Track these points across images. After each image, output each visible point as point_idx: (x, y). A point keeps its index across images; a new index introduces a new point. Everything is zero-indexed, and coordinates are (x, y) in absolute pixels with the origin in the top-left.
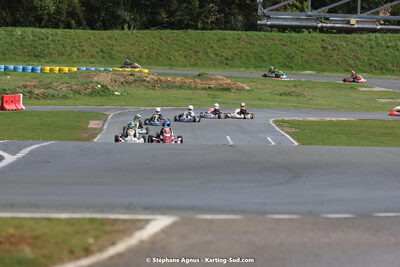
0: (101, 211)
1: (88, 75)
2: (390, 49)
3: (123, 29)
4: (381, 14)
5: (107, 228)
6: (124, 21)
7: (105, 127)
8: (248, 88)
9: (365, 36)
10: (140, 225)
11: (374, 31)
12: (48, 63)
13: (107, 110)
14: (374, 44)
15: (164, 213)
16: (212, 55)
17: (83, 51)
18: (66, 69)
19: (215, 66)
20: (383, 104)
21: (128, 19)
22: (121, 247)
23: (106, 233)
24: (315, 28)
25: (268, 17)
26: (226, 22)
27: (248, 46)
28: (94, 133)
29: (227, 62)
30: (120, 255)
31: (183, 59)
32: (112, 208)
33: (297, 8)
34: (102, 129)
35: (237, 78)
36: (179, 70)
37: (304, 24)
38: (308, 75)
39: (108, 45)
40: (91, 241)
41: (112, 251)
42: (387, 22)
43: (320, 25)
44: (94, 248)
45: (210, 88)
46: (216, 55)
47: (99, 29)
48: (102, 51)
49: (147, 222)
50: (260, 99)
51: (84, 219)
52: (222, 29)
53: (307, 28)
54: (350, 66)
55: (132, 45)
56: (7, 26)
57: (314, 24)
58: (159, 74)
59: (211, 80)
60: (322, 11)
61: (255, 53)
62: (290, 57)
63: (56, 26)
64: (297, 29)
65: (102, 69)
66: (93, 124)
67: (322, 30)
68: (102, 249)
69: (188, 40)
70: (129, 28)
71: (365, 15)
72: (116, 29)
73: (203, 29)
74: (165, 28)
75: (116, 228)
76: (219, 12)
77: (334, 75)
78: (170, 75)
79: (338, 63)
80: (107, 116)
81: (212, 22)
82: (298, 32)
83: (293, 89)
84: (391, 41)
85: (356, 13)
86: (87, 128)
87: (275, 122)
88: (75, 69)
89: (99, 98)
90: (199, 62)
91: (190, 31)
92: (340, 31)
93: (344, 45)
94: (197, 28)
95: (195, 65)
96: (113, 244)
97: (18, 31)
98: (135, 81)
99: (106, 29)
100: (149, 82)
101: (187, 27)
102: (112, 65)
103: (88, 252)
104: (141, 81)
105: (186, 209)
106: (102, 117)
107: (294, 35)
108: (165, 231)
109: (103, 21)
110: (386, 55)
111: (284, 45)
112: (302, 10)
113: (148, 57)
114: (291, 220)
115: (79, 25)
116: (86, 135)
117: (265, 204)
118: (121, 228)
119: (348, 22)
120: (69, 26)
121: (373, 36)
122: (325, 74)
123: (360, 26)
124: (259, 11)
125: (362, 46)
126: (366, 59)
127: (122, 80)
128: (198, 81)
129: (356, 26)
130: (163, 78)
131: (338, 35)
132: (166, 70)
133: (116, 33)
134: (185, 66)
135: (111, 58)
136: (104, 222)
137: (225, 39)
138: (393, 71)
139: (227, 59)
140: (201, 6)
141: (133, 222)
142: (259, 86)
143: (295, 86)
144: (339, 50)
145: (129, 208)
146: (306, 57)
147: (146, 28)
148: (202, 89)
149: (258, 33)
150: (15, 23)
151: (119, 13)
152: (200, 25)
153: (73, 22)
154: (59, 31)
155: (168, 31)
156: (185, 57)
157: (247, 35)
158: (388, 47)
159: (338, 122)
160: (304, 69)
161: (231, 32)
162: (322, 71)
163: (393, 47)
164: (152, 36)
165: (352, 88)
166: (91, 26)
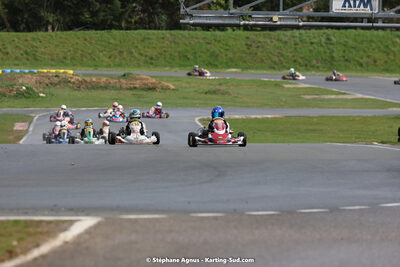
0: (26, 214)
1: (13, 77)
2: (315, 45)
3: (47, 30)
4: (305, 11)
5: (31, 230)
6: (48, 23)
7: (31, 129)
8: (172, 87)
9: (289, 33)
10: (64, 226)
11: (298, 27)
13: (32, 112)
14: (298, 40)
15: (87, 215)
16: (136, 55)
17: (7, 53)
19: (139, 66)
20: (308, 100)
21: (51, 20)
22: (45, 249)
23: (30, 235)
24: (238, 26)
25: (191, 16)
26: (150, 22)
27: (173, 45)
28: (19, 135)
29: (151, 62)
30: (43, 257)
31: (106, 60)
32: (36, 210)
33: (221, 6)
34: (27, 131)
35: (162, 77)
36: (104, 71)
37: (227, 22)
38: (232, 73)
39: (33, 46)
40: (15, 243)
41: (36, 253)
42: (310, 18)
43: (242, 23)
44: (18, 251)
45: (135, 88)
46: (141, 55)
47: (23, 31)
48: (27, 53)
49: (72, 223)
50: (185, 98)
51: (8, 221)
52: (145, 28)
53: (231, 26)
54: (275, 63)
55: (57, 46)
57: (237, 22)
58: (84, 75)
59: (137, 79)
60: (245, 9)
61: (179, 52)
62: (214, 55)
64: (221, 27)
65: (27, 71)
66: (18, 126)
67: (246, 28)
68: (26, 251)
69: (112, 41)
70: (53, 29)
71: (287, 12)
72: (40, 30)
73: (127, 29)
74: (88, 28)
75: (39, 230)
76: (143, 11)
77: (259, 72)
78: (95, 75)
79: (262, 61)
80: (33, 118)
81: (136, 22)
82: (223, 30)
83: (218, 87)
84: (314, 37)
85: (278, 10)
86: (12, 131)
87: (200, 120)
89: (24, 100)
90: (124, 62)
91: (114, 32)
92: (264, 28)
93: (269, 41)
94: (121, 28)
95: (120, 65)
96: (37, 246)
98: (60, 82)
99: (30, 30)
100: (74, 83)
101: (111, 27)
103: (11, 254)
104: (65, 82)
105: (112, 209)
106: (28, 119)
107: (218, 33)
108: (88, 232)
109: (27, 24)
110: (311, 51)
111: (209, 43)
112: (226, 8)
113: (72, 59)
114: (216, 218)
115: (3, 27)
116: (11, 137)
117: (189, 203)
118: (45, 229)
119: (271, 19)
121: (296, 32)
122: (250, 71)
123: (283, 23)
124: (182, 10)
125: (286, 42)
126: (290, 55)
127: (47, 81)
128: (123, 81)
129: (279, 23)
130: (88, 79)
131: (262, 33)
132: (91, 71)
133: (40, 34)
134: (109, 66)
135: (36, 59)
136: (28, 224)
137: (149, 39)
138: (318, 67)
139: (152, 59)
140: (123, 6)
141: (58, 223)
142: (184, 85)
143: (220, 84)
144: (263, 47)
145: (54, 210)
146: (230, 55)
147: (70, 28)
148: (127, 89)
149: (182, 32)
151: (42, 14)
152: (123, 24)
155: (92, 33)
156: (110, 57)
157: (171, 35)
158: (312, 43)
159: (263, 119)
160: (229, 67)
161: (155, 32)
162: (247, 68)
163: (317, 44)
164: (76, 37)
165: (277, 85)
166: (15, 28)
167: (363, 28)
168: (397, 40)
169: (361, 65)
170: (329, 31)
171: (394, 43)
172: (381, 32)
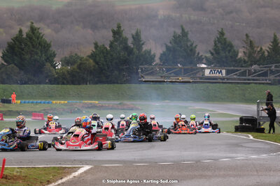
0: (60, 164)
1: (72, 104)
3: (87, 84)
6: (87, 81)
8: (140, 109)
10: (75, 169)
12: (55, 100)
15: (87, 165)
16: (125, 95)
17: (70, 94)
18: (63, 102)
20: (199, 114)
21: (89, 80)
22: (64, 180)
29: (132, 98)
36: (111, 102)
39: (81, 91)
40: (51, 177)
43: (166, 81)
45: (124, 109)
48: (78, 94)
49: (79, 168)
52: (128, 83)
54: (185, 98)
56: (36, 83)
58: (103, 103)
59: (125, 105)
61: (144, 94)
63: (58, 84)
65: (78, 102)
69: (115, 89)
70: (90, 84)
72: (83, 84)
73: (121, 83)
75: (64, 171)
78: (108, 104)
79: (179, 97)
88: (66, 102)
90: (120, 98)
91: (116, 85)
95: (118, 99)
97: (42, 86)
98: (92, 106)
99: (79, 84)
100: (98, 107)
101: (114, 83)
102: (82, 100)
103: (49, 182)
104: (94, 106)
108: (85, 172)
113: (97, 96)
115: (68, 83)
119: (178, 79)
120: (63, 83)
122: (174, 102)
127: (86, 106)
128: (119, 106)
130: (104, 105)
132: (105, 102)
133: (84, 86)
134: (114, 100)
135: (82, 97)
137: (131, 88)
139: (132, 96)
147: (97, 84)
150: (40, 83)
152: (119, 82)
153: (65, 82)
154: (60, 86)
155: (107, 85)
160: (165, 100)
164: (99, 87)
165: (186, 107)
166: (73, 83)
167: (223, 83)
168: (237, 88)
169: (222, 99)
170: (208, 84)
171: (236, 90)
172: (230, 85)
